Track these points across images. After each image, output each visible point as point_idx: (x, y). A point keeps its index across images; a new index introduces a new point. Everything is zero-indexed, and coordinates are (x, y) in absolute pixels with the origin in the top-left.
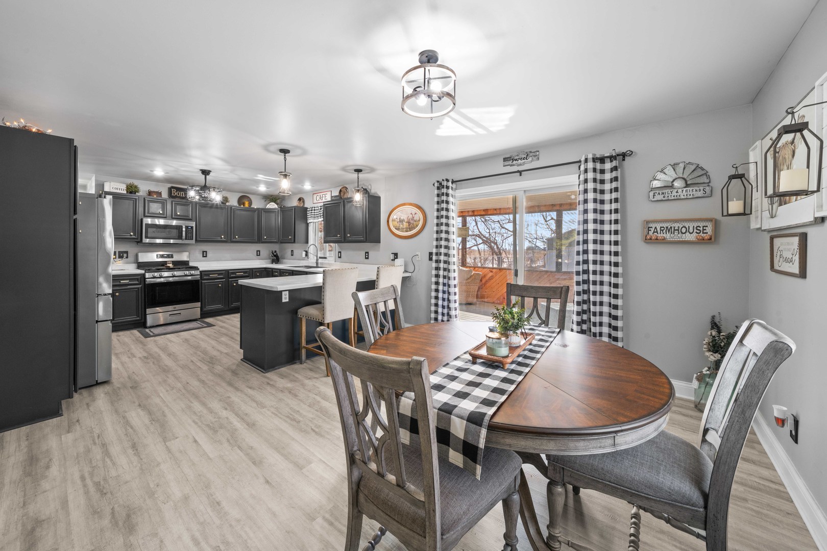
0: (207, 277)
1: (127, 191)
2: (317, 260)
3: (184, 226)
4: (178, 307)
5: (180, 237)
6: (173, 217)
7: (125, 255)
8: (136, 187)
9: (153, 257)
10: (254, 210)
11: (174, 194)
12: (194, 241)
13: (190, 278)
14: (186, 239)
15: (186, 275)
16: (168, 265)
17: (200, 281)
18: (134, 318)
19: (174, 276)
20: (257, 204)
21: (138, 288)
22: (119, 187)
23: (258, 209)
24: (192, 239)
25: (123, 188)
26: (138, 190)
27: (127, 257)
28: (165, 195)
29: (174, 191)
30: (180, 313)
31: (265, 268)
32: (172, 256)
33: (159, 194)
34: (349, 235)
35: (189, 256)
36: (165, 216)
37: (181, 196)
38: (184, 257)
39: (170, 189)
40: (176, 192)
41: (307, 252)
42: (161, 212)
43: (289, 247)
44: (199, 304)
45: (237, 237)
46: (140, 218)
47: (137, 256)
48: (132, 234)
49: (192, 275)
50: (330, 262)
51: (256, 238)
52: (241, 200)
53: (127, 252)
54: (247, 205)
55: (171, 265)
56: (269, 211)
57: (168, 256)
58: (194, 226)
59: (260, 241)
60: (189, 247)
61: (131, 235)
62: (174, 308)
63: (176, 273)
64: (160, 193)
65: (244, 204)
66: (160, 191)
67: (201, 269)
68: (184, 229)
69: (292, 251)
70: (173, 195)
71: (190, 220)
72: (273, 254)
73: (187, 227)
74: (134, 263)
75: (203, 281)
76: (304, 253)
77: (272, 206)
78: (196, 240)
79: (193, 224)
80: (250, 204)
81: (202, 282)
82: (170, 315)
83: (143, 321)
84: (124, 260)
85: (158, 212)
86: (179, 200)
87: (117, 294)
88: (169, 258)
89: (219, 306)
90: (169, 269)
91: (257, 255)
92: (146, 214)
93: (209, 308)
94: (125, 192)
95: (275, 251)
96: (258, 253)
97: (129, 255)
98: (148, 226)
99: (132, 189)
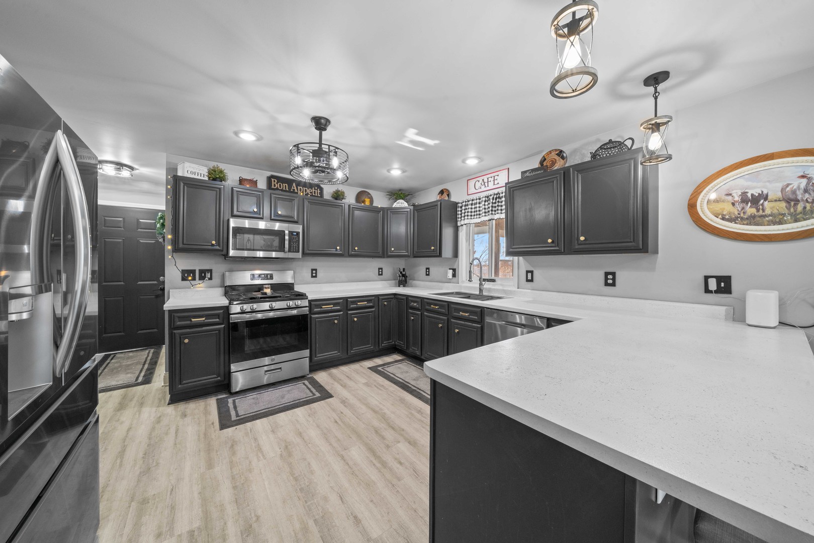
0: (319, 309)
1: (209, 178)
2: (481, 284)
3: (287, 232)
4: (278, 358)
5: (281, 248)
6: (273, 218)
7: (208, 275)
8: (221, 172)
9: (245, 278)
10: (377, 210)
11: (275, 186)
12: (299, 255)
13: (295, 312)
14: (290, 251)
15: (289, 308)
16: (265, 290)
17: (309, 316)
18: (212, 378)
19: (272, 310)
20: (380, 201)
21: (219, 330)
22: (197, 171)
23: (382, 209)
24: (298, 252)
25: (203, 173)
26: (224, 176)
27: (211, 279)
28: (262, 185)
29: (274, 181)
30: (280, 368)
31: (395, 294)
32: (271, 277)
33: (254, 183)
34: (582, 238)
35: (294, 277)
36: (261, 216)
37: (284, 189)
38: (287, 277)
39: (269, 179)
40: (277, 183)
41: (454, 270)
42: (255, 210)
43: (423, 264)
44: (307, 353)
45: (356, 248)
46: (226, 219)
47: (223, 276)
48: (214, 242)
49: (297, 307)
50: (505, 288)
51: (380, 250)
52: (360, 197)
53: (210, 271)
54: (367, 202)
55: (268, 291)
56: (397, 211)
57: (267, 277)
58: (300, 231)
59: (384, 254)
60: (295, 264)
61: (213, 245)
62: (273, 360)
63: (277, 305)
64: (256, 182)
65: (364, 202)
66: (255, 180)
67: (311, 297)
68: (287, 237)
69: (428, 268)
70: (273, 187)
71: (296, 222)
72: (401, 273)
73: (291, 233)
74: (221, 287)
75: (313, 316)
76: (451, 272)
77: (401, 204)
78: (304, 254)
79: (299, 228)
80: (372, 202)
81: (311, 317)
82: (266, 371)
83: (226, 382)
84: (207, 282)
85: (251, 210)
86: (280, 192)
87: (186, 341)
88: (268, 279)
89: (334, 353)
90: (265, 298)
91: (379, 275)
92: (235, 213)
93: (320, 356)
94: (206, 178)
95: (404, 269)
96: (380, 272)
97: (214, 274)
98: (238, 231)
99: (217, 176)
